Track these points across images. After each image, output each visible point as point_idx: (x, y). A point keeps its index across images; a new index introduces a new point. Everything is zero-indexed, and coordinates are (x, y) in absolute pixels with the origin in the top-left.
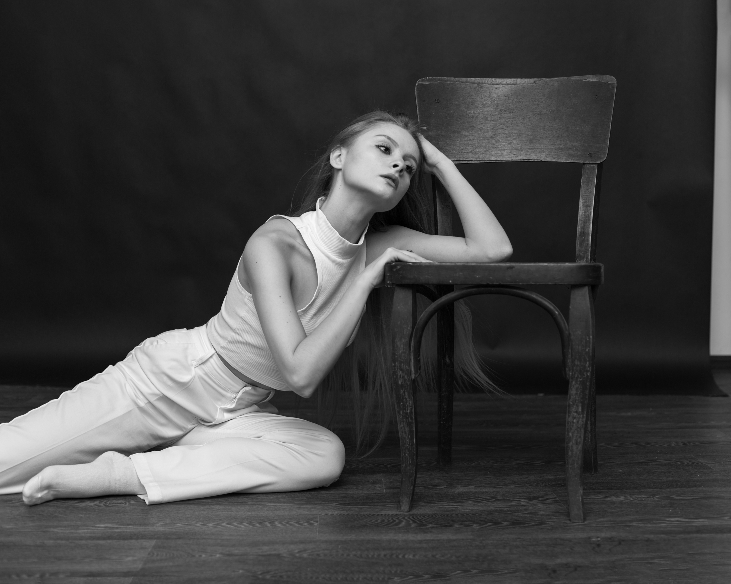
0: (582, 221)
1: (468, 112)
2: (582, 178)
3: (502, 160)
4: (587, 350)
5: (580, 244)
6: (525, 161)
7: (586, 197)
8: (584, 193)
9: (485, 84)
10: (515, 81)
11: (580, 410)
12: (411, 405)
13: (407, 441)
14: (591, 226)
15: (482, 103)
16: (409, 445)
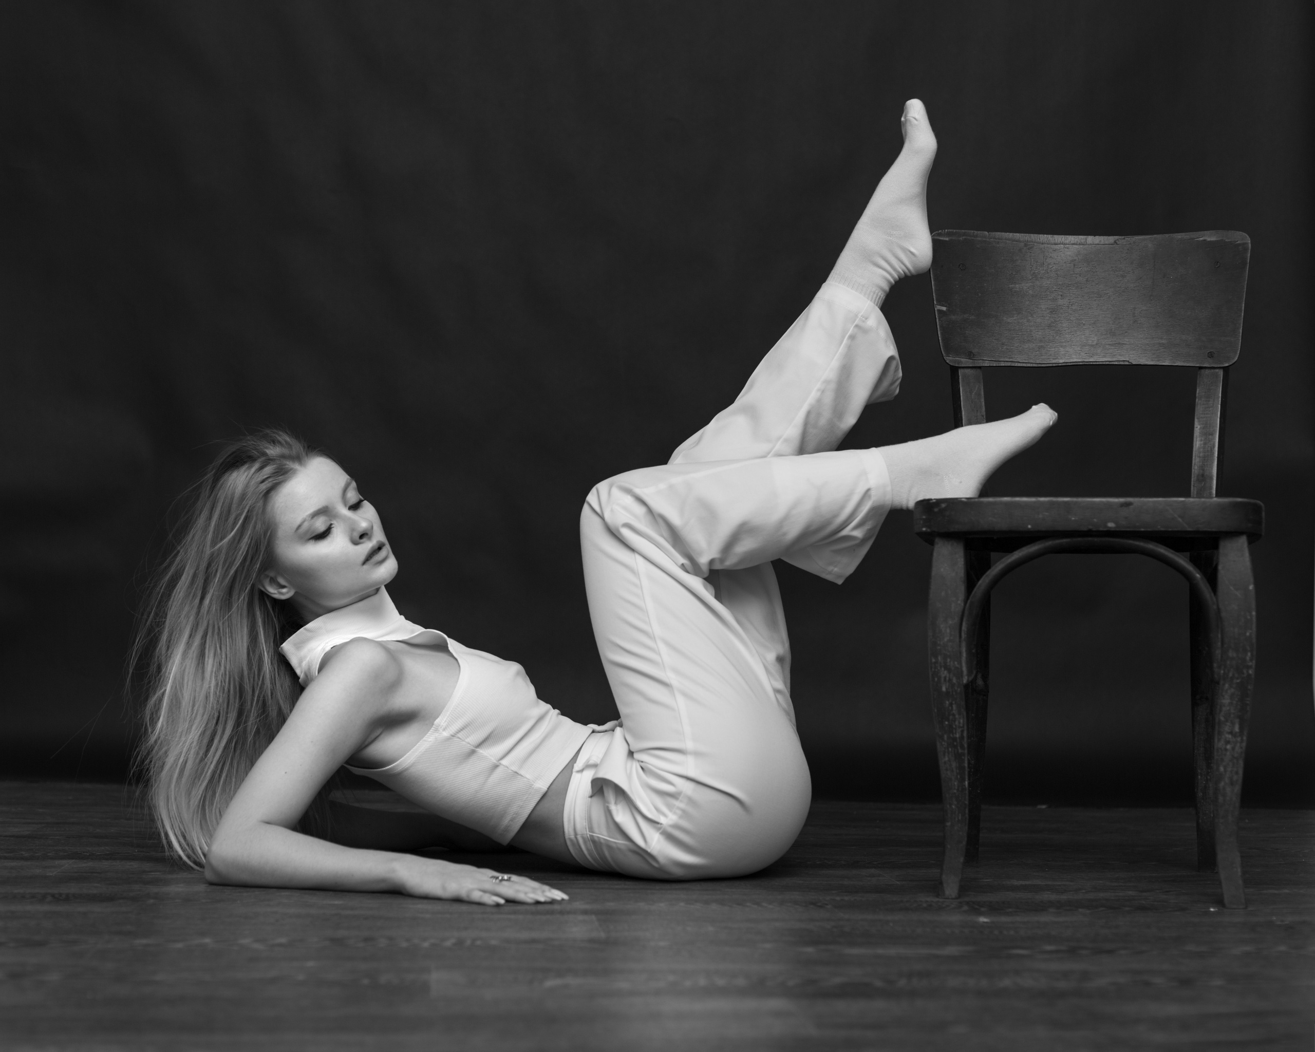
0: (1199, 457)
1: (1011, 286)
2: (1198, 390)
3: (1066, 363)
4: (1248, 634)
5: (1197, 493)
6: (1104, 363)
7: (1205, 419)
8: (1202, 414)
9: (1037, 243)
10: (1084, 240)
11: (1237, 729)
12: (961, 725)
13: (954, 784)
14: (1216, 468)
15: (1032, 272)
16: (958, 790)
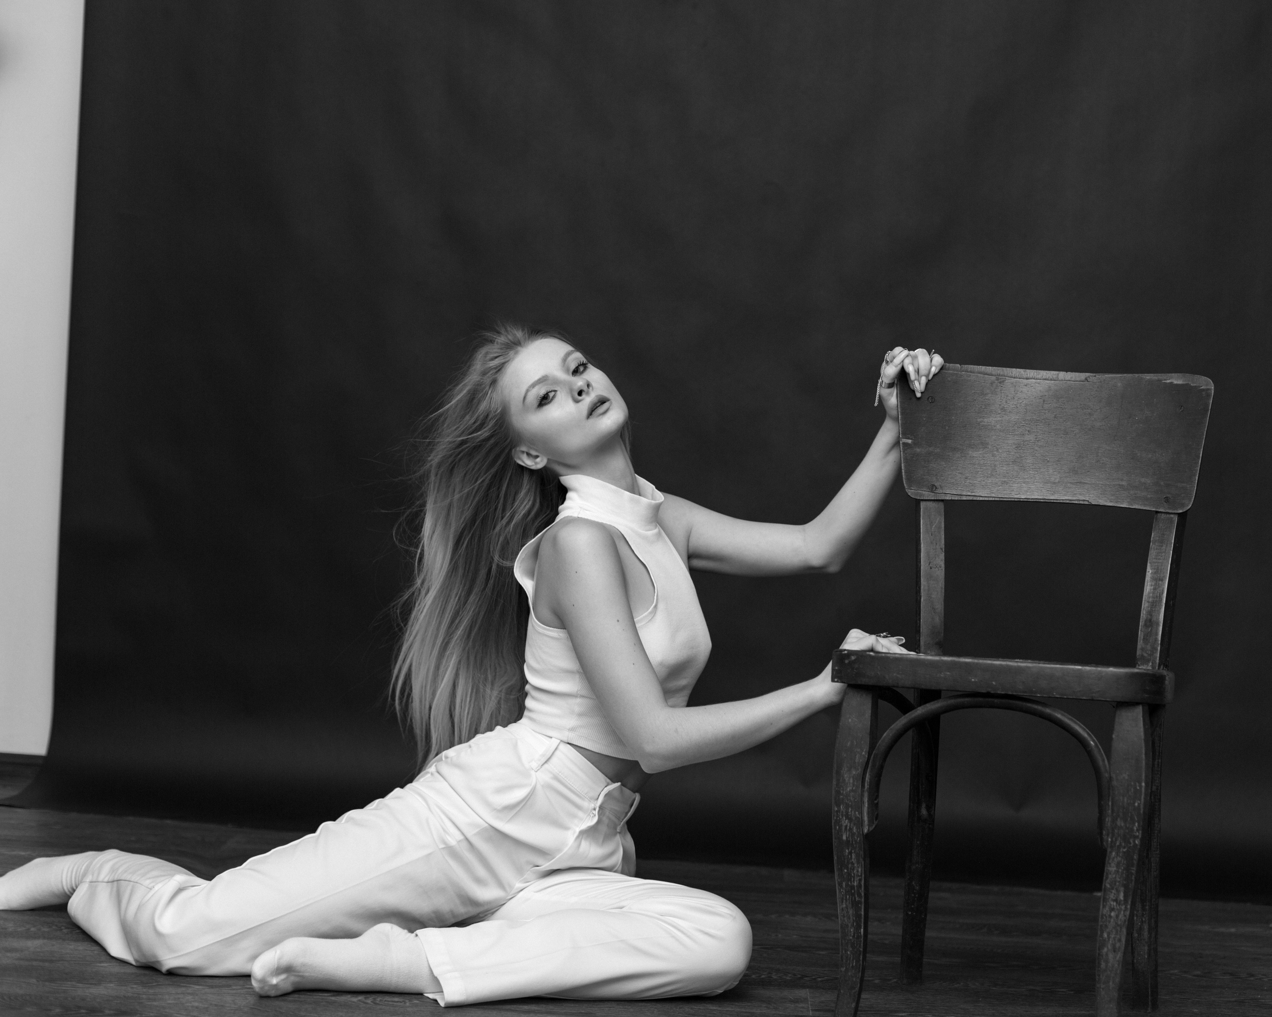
0: (1148, 602)
1: (979, 420)
2: (1153, 534)
3: (1028, 499)
4: (1136, 804)
5: (1144, 638)
6: (1065, 502)
7: (1157, 564)
8: (1155, 558)
9: (1009, 377)
10: (1056, 376)
11: (1121, 897)
12: (860, 874)
13: (850, 930)
14: (1163, 612)
15: (1001, 407)
16: (853, 936)
